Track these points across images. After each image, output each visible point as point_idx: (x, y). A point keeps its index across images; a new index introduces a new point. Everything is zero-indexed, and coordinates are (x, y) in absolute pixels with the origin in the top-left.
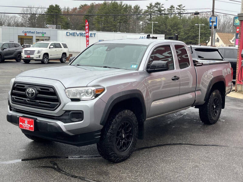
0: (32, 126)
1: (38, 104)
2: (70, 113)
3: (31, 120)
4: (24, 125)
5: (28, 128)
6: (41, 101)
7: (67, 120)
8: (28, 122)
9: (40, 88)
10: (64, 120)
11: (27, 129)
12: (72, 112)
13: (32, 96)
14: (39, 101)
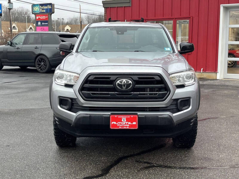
0: (134, 123)
1: (138, 96)
2: (179, 101)
3: (132, 116)
4: (121, 124)
5: (126, 126)
6: (141, 93)
7: (174, 110)
8: (126, 119)
9: (138, 78)
10: (172, 110)
11: (125, 128)
12: (182, 99)
13: (127, 87)
14: (139, 93)
